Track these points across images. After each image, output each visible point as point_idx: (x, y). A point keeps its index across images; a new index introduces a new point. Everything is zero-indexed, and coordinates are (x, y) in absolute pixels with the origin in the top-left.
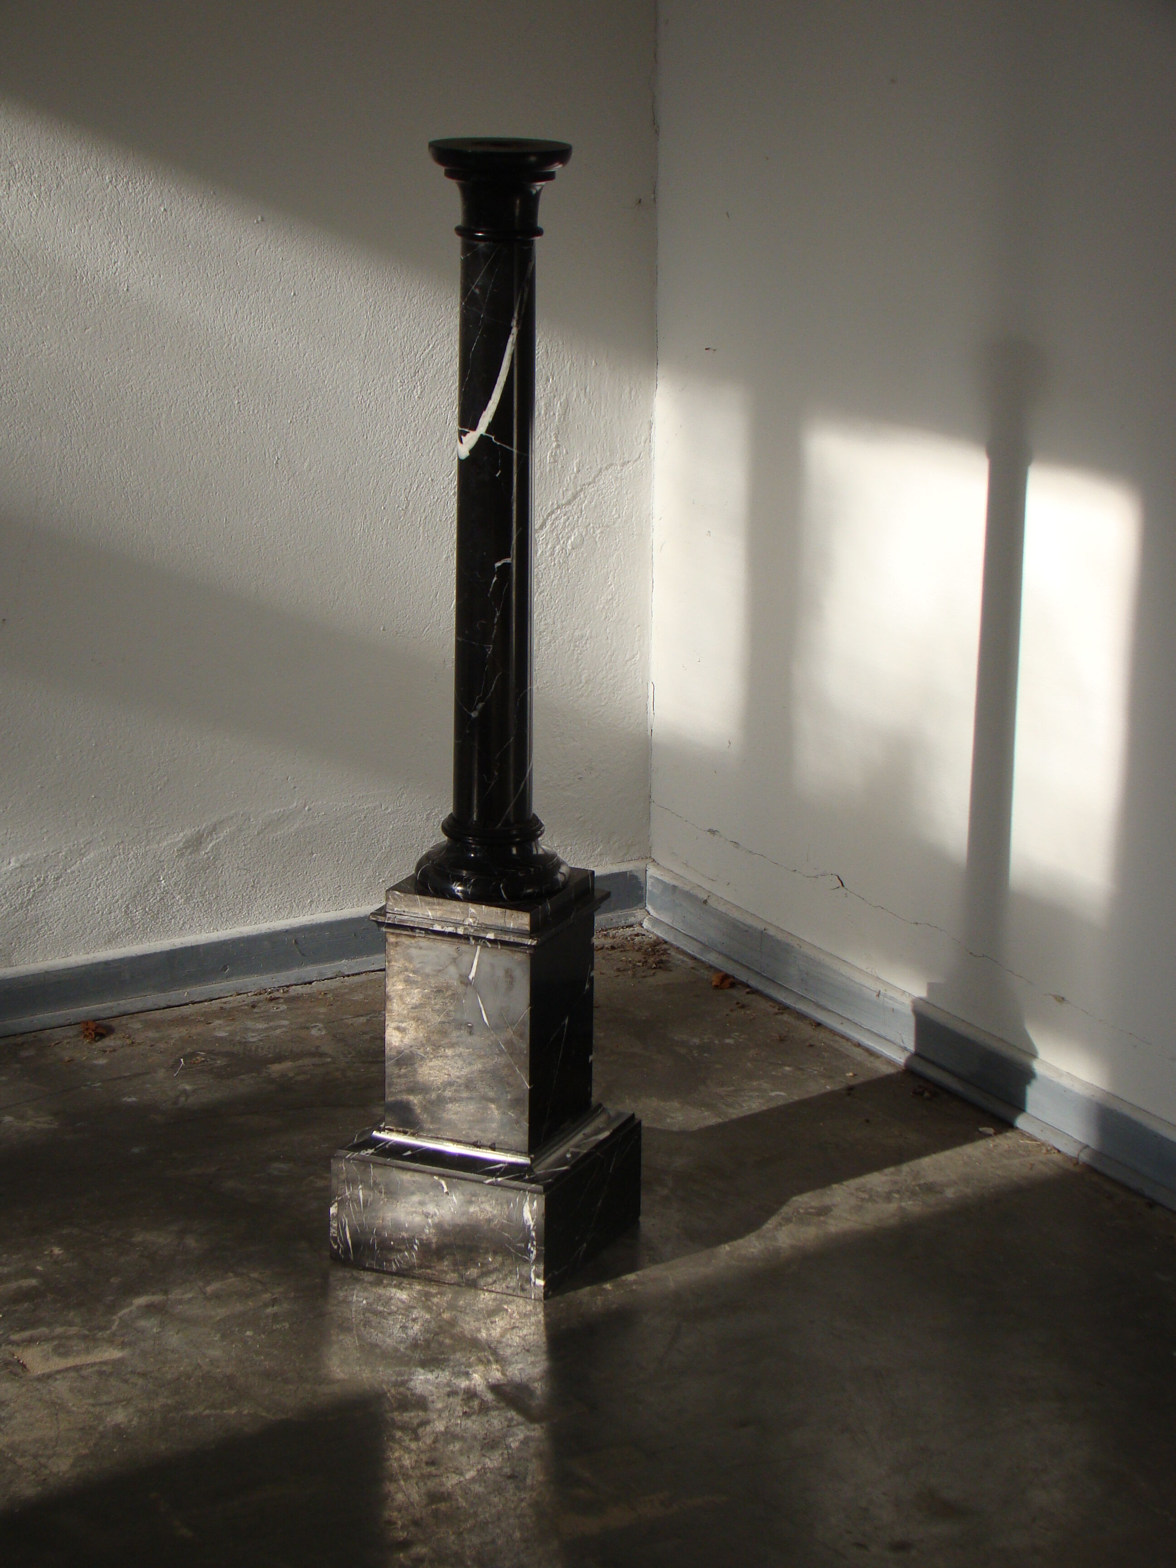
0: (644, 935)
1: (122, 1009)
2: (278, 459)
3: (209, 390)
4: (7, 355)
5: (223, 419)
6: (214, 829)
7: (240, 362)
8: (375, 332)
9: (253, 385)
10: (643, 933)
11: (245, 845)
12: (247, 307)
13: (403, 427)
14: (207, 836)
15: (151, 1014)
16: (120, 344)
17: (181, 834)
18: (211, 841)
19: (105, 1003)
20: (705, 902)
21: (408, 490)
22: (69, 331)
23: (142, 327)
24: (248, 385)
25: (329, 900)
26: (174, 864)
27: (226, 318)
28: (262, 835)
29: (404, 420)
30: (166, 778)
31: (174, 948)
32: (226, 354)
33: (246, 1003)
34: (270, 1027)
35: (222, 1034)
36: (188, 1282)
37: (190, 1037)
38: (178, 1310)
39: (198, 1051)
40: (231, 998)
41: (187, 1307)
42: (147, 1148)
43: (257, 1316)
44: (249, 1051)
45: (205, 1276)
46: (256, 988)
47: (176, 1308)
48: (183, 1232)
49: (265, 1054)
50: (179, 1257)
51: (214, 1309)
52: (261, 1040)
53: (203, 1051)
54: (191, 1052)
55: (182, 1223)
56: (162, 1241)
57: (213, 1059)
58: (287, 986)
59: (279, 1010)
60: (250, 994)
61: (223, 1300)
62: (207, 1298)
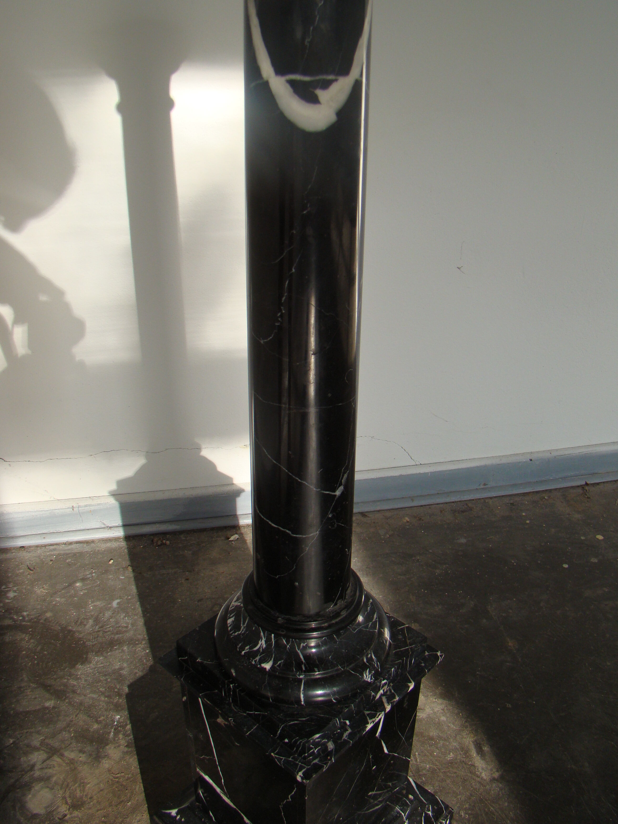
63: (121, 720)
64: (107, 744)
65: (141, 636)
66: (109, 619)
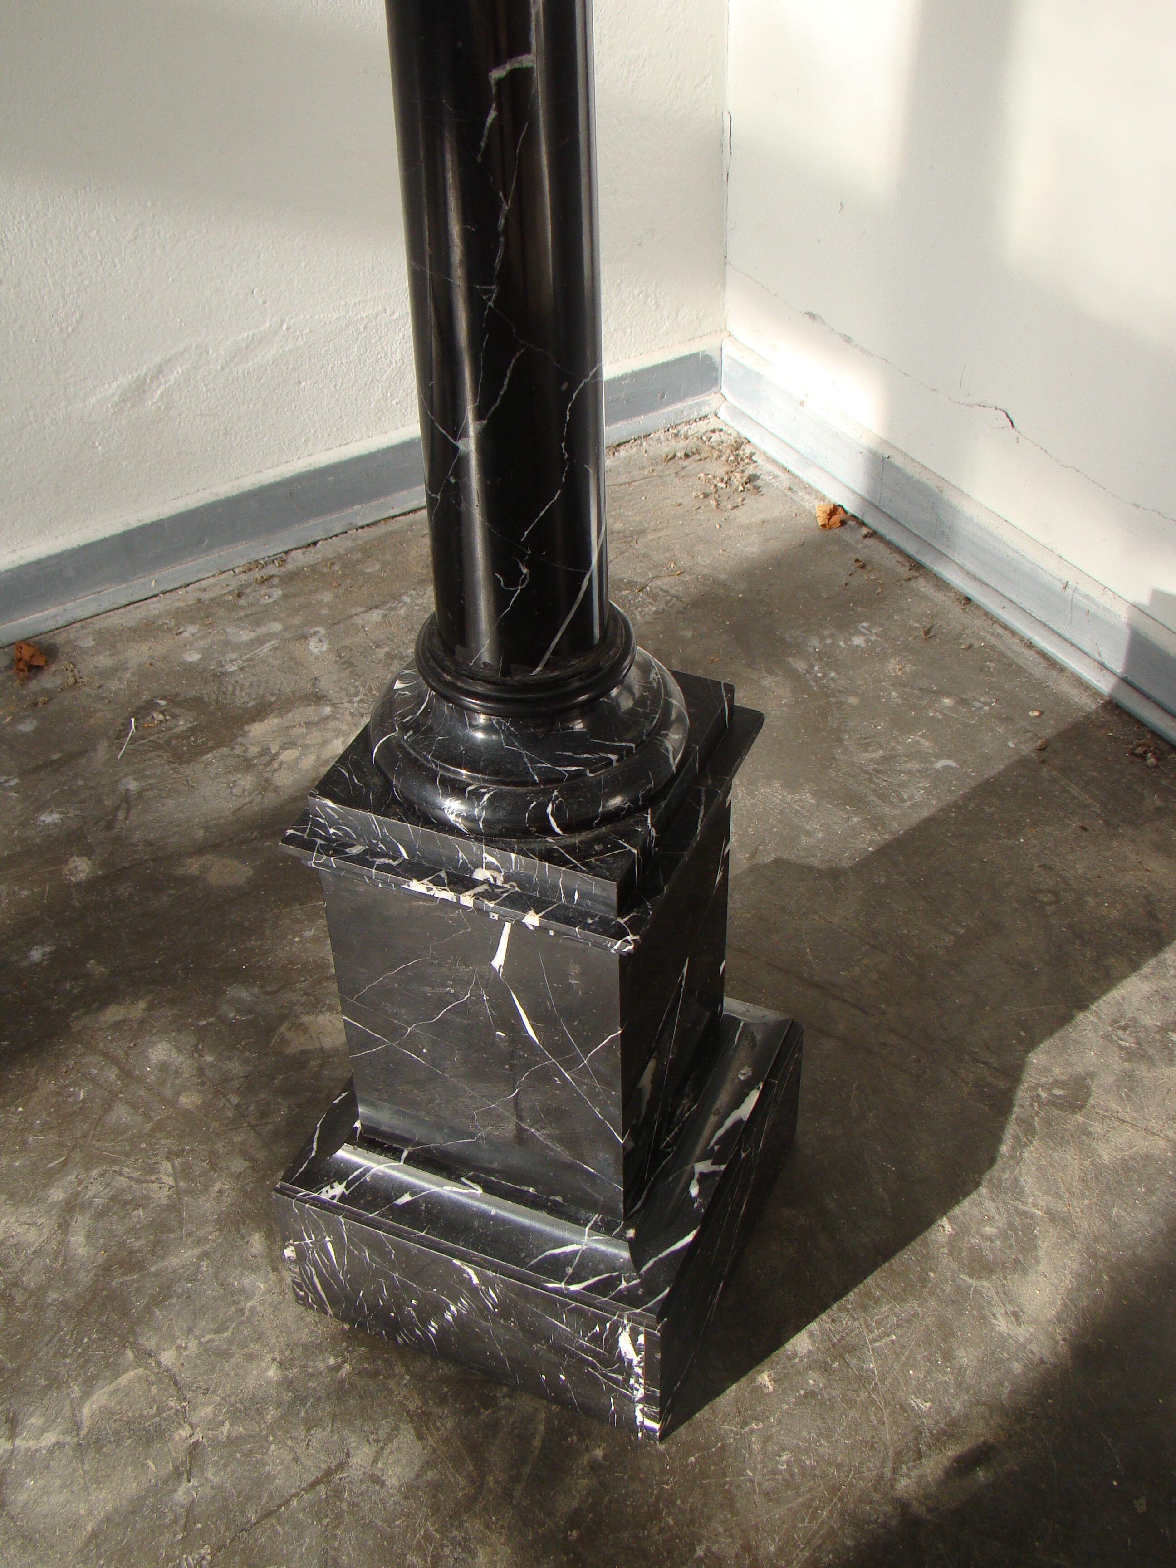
0: (721, 430)
1: (69, 617)
6: (160, 370)
10: (720, 427)
11: (205, 385)
14: (152, 381)
15: (110, 616)
17: (115, 385)
18: (158, 387)
19: (48, 609)
20: (802, 403)
25: (329, 435)
26: (110, 424)
28: (227, 370)
30: (78, 315)
31: (129, 528)
33: (230, 588)
34: (258, 637)
35: (193, 657)
36: (56, 1382)
37: (151, 665)
38: (26, 1496)
39: (157, 697)
40: (212, 580)
41: (41, 1482)
42: (54, 948)
43: (159, 1518)
44: (225, 693)
45: (87, 1362)
46: (242, 561)
47: (21, 1485)
48: (70, 1207)
49: (244, 699)
50: (53, 1295)
51: (86, 1488)
52: (242, 669)
53: (164, 698)
54: (147, 702)
55: (73, 1178)
56: (32, 1237)
57: (174, 716)
58: (286, 553)
59: (271, 600)
60: (237, 571)
61: (106, 1456)
62: (79, 1444)
65: (898, 827)
66: (904, 772)
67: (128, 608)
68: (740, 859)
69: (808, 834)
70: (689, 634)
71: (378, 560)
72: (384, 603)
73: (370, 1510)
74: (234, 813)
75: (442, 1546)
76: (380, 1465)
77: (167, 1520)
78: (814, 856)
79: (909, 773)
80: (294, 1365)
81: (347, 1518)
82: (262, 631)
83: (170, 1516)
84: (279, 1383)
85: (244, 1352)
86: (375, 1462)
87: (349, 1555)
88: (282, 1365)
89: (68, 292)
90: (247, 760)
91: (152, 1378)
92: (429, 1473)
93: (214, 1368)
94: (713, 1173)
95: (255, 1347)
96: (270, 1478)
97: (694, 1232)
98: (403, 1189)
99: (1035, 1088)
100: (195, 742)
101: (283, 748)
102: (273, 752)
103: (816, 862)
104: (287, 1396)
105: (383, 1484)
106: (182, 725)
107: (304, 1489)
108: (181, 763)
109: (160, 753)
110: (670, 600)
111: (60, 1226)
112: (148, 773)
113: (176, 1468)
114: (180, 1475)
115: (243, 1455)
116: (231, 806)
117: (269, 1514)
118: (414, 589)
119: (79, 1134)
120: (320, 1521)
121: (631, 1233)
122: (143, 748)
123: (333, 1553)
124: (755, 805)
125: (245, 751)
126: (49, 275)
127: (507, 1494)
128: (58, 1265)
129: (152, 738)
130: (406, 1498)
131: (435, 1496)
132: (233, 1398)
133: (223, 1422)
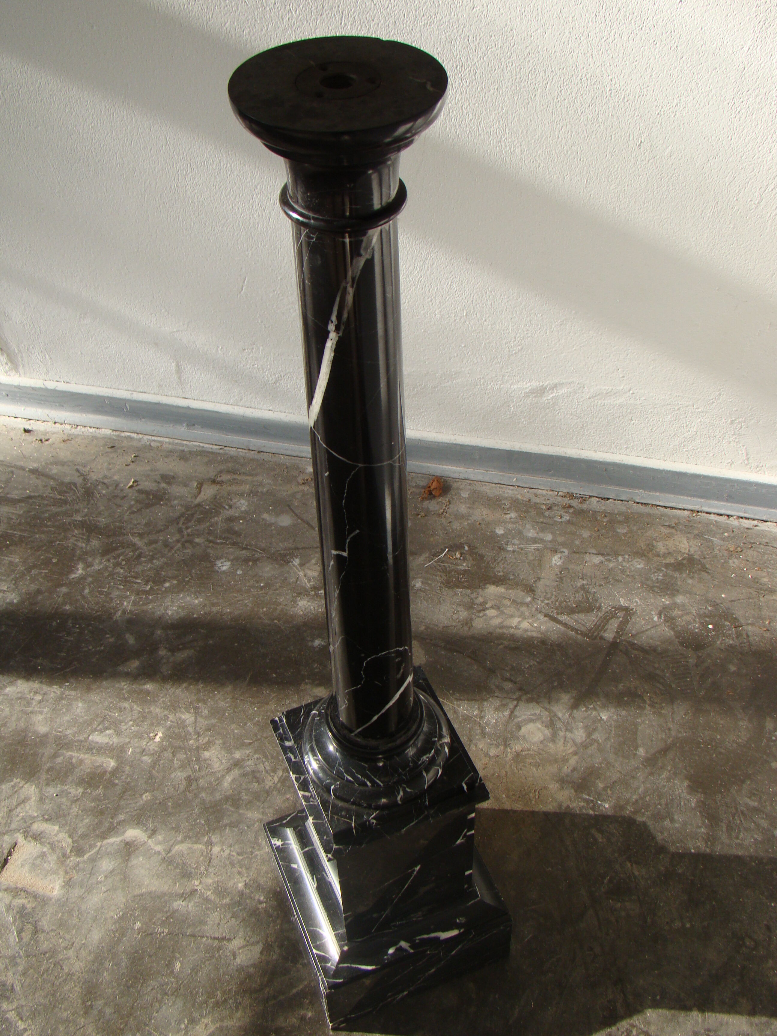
2: (641, 142)
3: (584, 76)
4: (403, 21)
5: (593, 101)
6: (555, 387)
7: (616, 55)
8: (759, 47)
9: (626, 77)
11: (578, 402)
12: (630, 7)
13: (770, 137)
14: (549, 389)
16: (504, 25)
17: (529, 384)
18: (552, 393)
21: (763, 189)
22: (458, 8)
23: (526, 12)
24: (622, 76)
25: (641, 450)
26: (521, 400)
27: (608, 14)
28: (592, 400)
29: (772, 131)
30: (520, 347)
31: (514, 450)
32: (603, 46)
33: (548, 502)
34: (536, 538)
35: (500, 531)
36: (177, 829)
37: (480, 524)
38: (136, 862)
39: (466, 543)
40: (545, 492)
41: (144, 862)
42: (325, 644)
43: (164, 906)
44: (495, 560)
45: (192, 829)
46: (566, 491)
47: (138, 857)
48: (237, 764)
49: (500, 570)
50: (203, 795)
51: (153, 876)
52: (514, 552)
53: (469, 546)
54: (461, 543)
55: (248, 752)
56: (216, 766)
57: (465, 559)
58: (590, 496)
59: (560, 520)
60: (560, 493)
61: (168, 869)
62: (165, 858)
63: (601, 808)
64: (576, 791)
65: (718, 849)
66: (755, 823)
67: (497, 485)
68: (627, 809)
69: (672, 820)
70: (733, 668)
71: (628, 527)
72: (608, 555)
73: (223, 964)
74: (444, 627)
75: (231, 998)
76: (240, 951)
77: (165, 909)
78: (662, 833)
79: (758, 825)
80: (249, 889)
81: (214, 960)
82: (541, 535)
83: (167, 909)
84: (239, 892)
85: (239, 869)
86: (240, 948)
87: (202, 974)
88: (246, 885)
89: (518, 336)
90: (473, 603)
91: (205, 854)
92: (252, 969)
93: (225, 866)
94: (406, 950)
95: (244, 871)
96: (205, 923)
97: (374, 967)
98: (295, 862)
99: (633, 1026)
100: (461, 579)
101: (492, 607)
102: (487, 606)
103: (659, 837)
104: (237, 898)
105: (235, 959)
106: (464, 566)
107: (211, 937)
108: (446, 586)
109: (443, 575)
110: (744, 643)
111: (227, 769)
112: (429, 582)
113: (183, 893)
114: (182, 897)
115: (205, 908)
116: (446, 623)
117: (194, 936)
118: (629, 555)
119: (265, 735)
120: (206, 953)
121: (346, 948)
122: (438, 567)
123: (199, 968)
124: (665, 786)
125: (476, 598)
126: (510, 325)
127: (267, 1000)
128: (214, 784)
129: (446, 565)
130: (237, 971)
131: (246, 979)
132: (221, 884)
133: (210, 890)
